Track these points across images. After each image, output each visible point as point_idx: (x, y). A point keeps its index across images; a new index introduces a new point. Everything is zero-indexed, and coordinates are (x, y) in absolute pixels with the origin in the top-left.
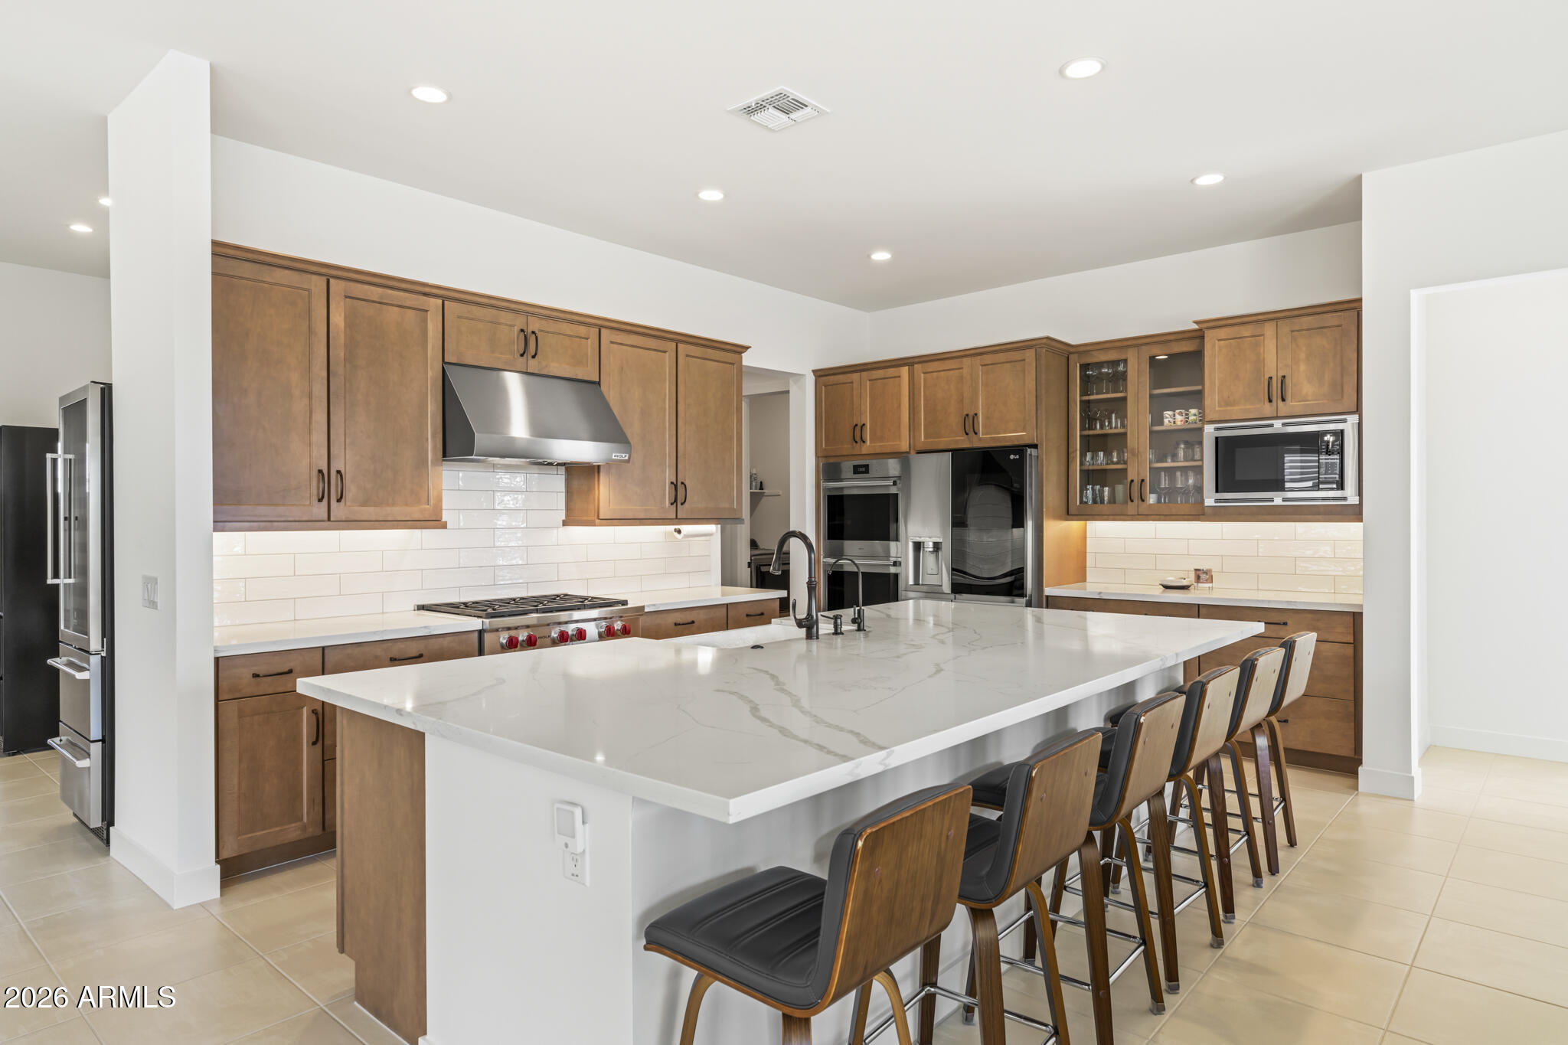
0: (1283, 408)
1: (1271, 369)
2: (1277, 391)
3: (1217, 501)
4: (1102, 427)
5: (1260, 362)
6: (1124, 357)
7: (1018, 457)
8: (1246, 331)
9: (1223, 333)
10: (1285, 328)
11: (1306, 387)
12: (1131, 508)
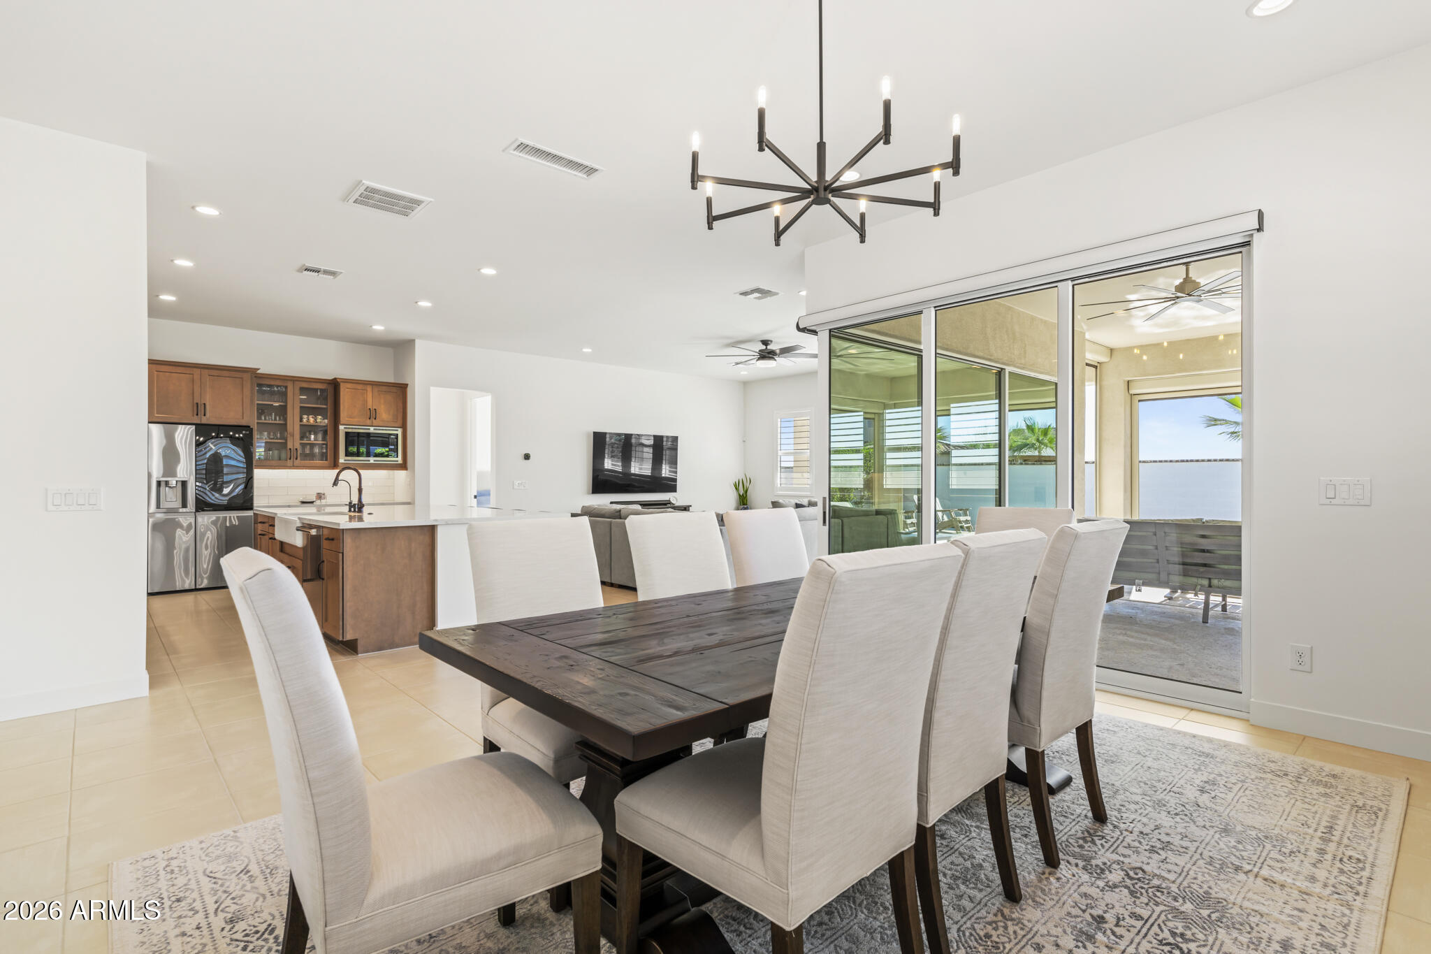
0: (375, 422)
1: (370, 405)
2: (372, 415)
3: (345, 460)
4: (265, 419)
5: (366, 402)
6: (285, 384)
7: (248, 433)
8: (359, 387)
9: (349, 385)
10: (376, 389)
11: (384, 414)
12: (289, 463)
